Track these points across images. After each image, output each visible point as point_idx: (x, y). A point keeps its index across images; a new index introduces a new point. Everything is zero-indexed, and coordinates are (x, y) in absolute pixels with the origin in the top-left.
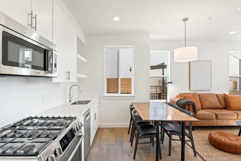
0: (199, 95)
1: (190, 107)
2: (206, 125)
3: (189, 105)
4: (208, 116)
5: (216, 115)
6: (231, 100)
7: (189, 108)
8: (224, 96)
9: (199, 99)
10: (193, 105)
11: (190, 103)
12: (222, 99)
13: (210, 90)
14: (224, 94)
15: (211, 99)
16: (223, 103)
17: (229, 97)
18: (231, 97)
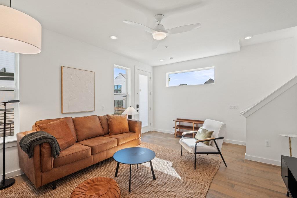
0: (74, 120)
1: (45, 148)
2: (77, 170)
3: (41, 145)
4: (79, 154)
5: (93, 149)
6: (114, 122)
7: (43, 149)
8: (107, 117)
9: (75, 127)
10: (49, 143)
11: (44, 141)
12: (104, 122)
13: (92, 111)
14: (107, 115)
15: (90, 125)
16: (106, 127)
17: (112, 119)
18: (114, 118)
